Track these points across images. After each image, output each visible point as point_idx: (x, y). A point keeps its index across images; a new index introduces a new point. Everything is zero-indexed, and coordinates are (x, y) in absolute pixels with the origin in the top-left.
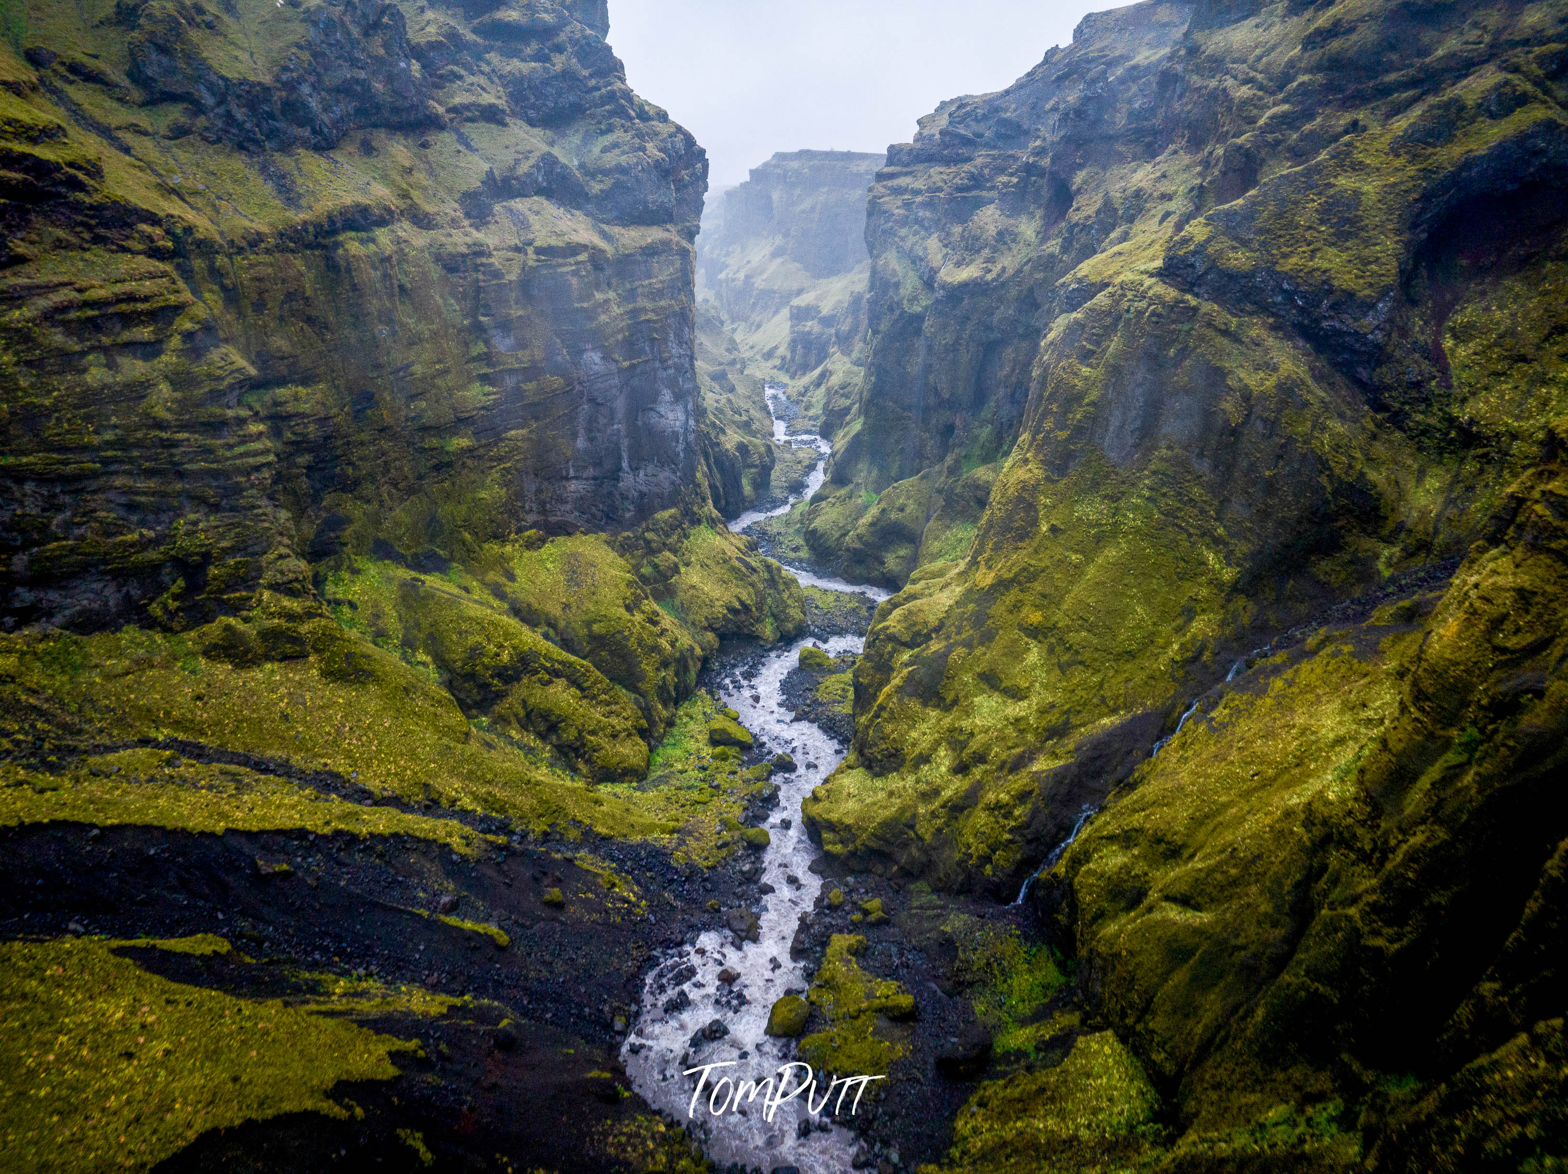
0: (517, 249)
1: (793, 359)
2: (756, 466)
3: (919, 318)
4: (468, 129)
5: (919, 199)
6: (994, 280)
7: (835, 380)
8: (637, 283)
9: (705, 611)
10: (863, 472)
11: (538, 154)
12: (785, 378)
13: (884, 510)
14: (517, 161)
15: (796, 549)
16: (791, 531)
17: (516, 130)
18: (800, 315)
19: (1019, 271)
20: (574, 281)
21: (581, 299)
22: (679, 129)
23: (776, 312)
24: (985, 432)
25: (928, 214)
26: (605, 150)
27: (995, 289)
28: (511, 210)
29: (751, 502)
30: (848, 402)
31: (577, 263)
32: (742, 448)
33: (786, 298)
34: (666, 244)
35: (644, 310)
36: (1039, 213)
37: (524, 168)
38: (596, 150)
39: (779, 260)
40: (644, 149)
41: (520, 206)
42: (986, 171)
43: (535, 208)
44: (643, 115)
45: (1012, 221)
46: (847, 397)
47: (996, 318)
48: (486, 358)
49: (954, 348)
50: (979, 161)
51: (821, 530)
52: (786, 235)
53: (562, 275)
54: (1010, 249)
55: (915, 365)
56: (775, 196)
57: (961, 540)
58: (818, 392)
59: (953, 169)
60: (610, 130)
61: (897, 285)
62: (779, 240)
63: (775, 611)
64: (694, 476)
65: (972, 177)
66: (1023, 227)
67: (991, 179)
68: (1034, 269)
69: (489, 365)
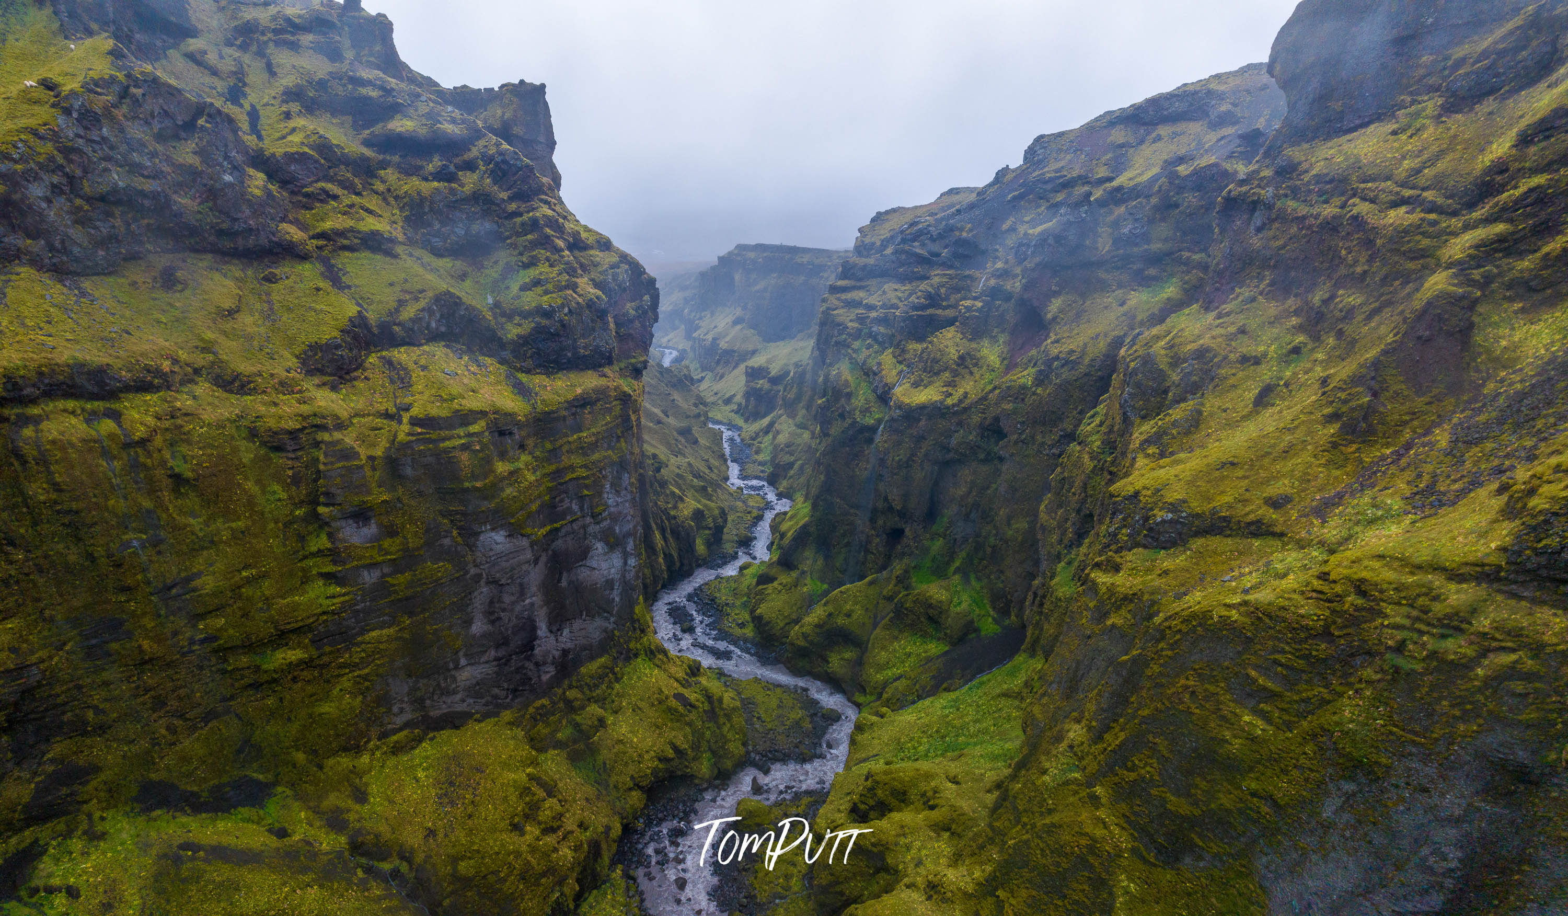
0: (387, 415)
1: (747, 406)
2: (710, 529)
3: (873, 429)
4: (344, 260)
5: (874, 314)
6: (954, 405)
7: (782, 439)
8: (560, 442)
9: (632, 769)
10: (810, 560)
11: (430, 294)
12: (740, 422)
13: (830, 615)
14: (401, 303)
15: (742, 625)
16: (738, 603)
17: (409, 262)
18: (754, 374)
19: (984, 398)
20: (465, 457)
21: (474, 477)
22: (624, 258)
23: (735, 368)
24: (937, 545)
25: (882, 329)
26: (524, 288)
27: (955, 413)
28: (390, 363)
29: (704, 560)
30: (792, 459)
31: (470, 435)
32: (698, 515)
33: (745, 356)
34: (601, 394)
35: (572, 468)
36: (1002, 338)
37: (409, 313)
38: (515, 288)
39: (739, 327)
40: (574, 287)
41: (404, 357)
42: (943, 290)
43: (423, 362)
44: (577, 245)
45: (974, 345)
46: (792, 455)
47: (954, 442)
48: (333, 554)
49: (907, 464)
50: (936, 280)
51: (766, 618)
52: (744, 308)
53: (446, 451)
54: (971, 373)
55: (864, 469)
56: (737, 277)
57: (909, 655)
58: (766, 439)
59: (908, 287)
60: (532, 263)
61: (849, 395)
62: (739, 312)
63: (714, 747)
64: (633, 612)
65: (929, 296)
66: (985, 352)
67: (947, 298)
68: (1002, 398)
69: (335, 562)
